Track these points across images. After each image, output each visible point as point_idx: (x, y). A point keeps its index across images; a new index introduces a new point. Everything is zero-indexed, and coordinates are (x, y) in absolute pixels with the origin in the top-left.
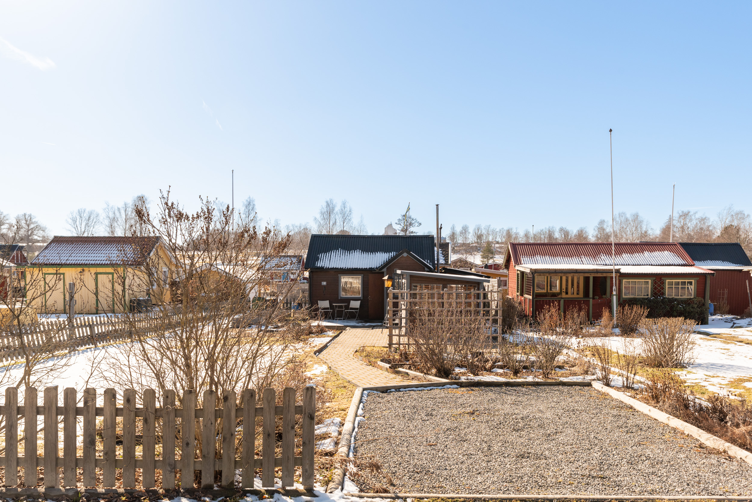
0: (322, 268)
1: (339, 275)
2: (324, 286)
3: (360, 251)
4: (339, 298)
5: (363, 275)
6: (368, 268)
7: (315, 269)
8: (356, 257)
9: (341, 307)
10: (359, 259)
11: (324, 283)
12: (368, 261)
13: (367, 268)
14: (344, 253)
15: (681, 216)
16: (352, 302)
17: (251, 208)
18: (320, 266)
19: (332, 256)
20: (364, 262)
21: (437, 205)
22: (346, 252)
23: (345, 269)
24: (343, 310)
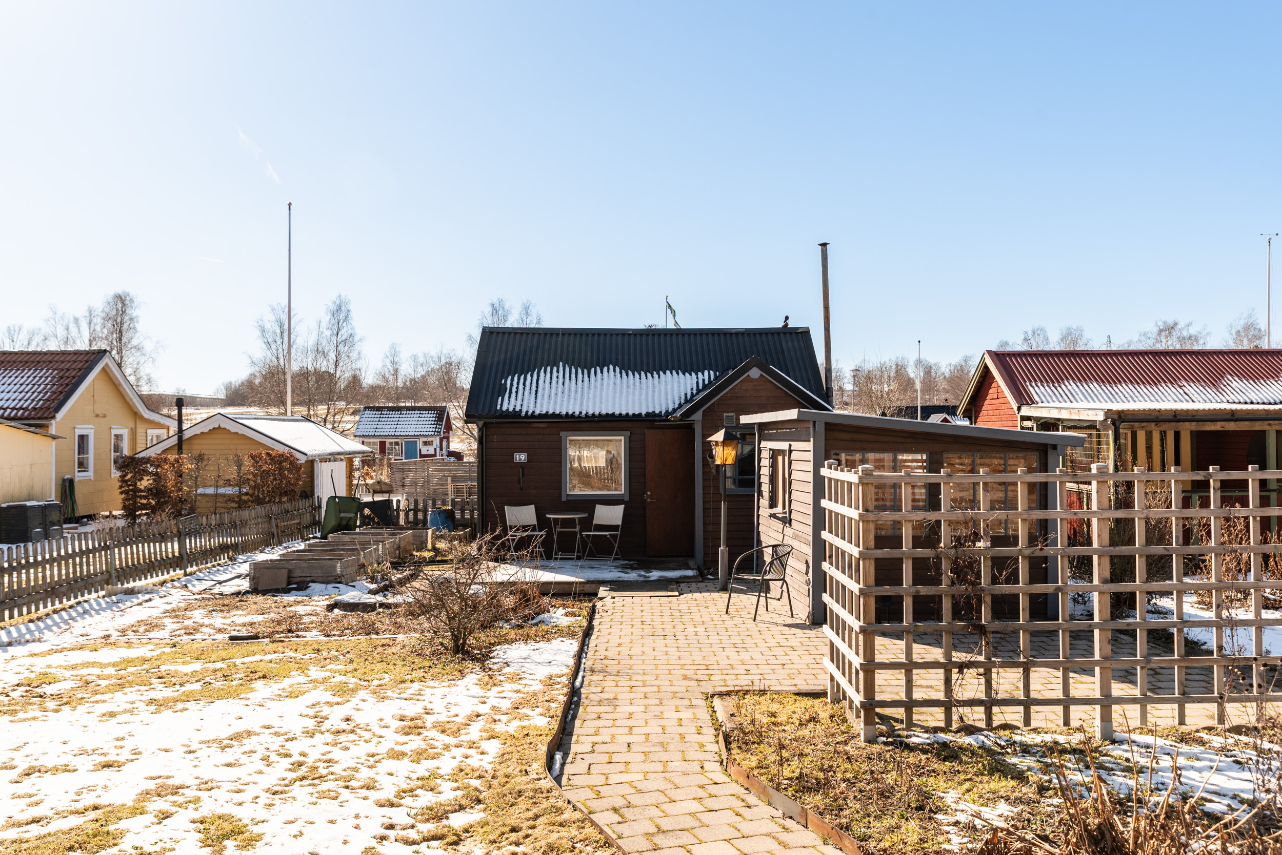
0: (516, 414)
1: (562, 434)
2: (521, 465)
3: (618, 369)
4: (564, 499)
5: (628, 433)
6: (644, 413)
7: (497, 417)
8: (608, 384)
9: (570, 523)
10: (615, 389)
11: (521, 457)
12: (640, 394)
13: (640, 414)
14: (573, 376)
15: (1161, 331)
16: (599, 508)
17: (342, 316)
18: (511, 409)
19: (541, 382)
20: (630, 397)
21: (824, 245)
22: (580, 371)
23: (579, 417)
24: (575, 533)
